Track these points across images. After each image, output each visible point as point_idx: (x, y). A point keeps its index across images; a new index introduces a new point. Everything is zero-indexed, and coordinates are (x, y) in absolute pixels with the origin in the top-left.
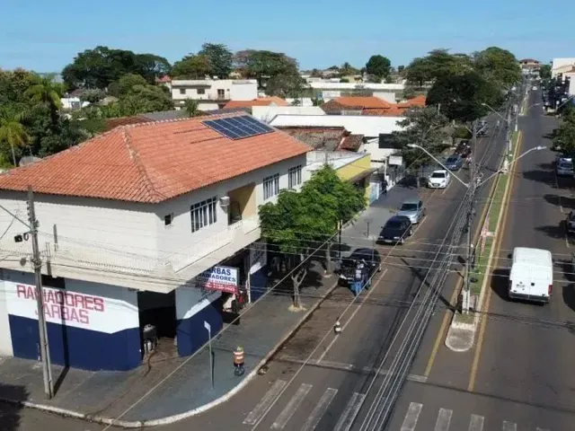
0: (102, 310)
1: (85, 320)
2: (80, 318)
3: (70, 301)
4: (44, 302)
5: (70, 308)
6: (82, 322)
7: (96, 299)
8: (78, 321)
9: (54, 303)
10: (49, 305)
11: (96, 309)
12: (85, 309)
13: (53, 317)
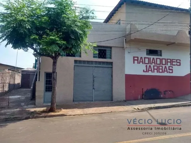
0: (180, 65)
1: (171, 71)
2: (168, 71)
3: (164, 63)
4: (149, 65)
5: (164, 66)
6: (169, 72)
7: (177, 60)
8: (167, 72)
9: (155, 64)
10: (152, 66)
11: (177, 65)
12: (171, 66)
13: (154, 72)
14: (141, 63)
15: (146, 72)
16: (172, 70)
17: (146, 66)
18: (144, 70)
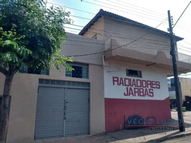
0: (159, 88)
1: (151, 95)
2: (149, 94)
3: (144, 85)
4: (130, 87)
5: (144, 89)
6: (150, 96)
7: (156, 82)
8: (148, 96)
9: (136, 86)
10: (133, 88)
11: (157, 88)
12: (152, 88)
13: (135, 96)
14: (122, 85)
15: (127, 95)
16: (152, 93)
17: (127, 88)
18: (125, 93)
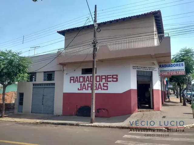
0: (117, 81)
1: (106, 88)
2: (103, 88)
3: (98, 80)
4: (84, 83)
5: (98, 83)
6: (104, 89)
7: (113, 76)
8: (102, 90)
9: (89, 82)
10: (86, 84)
11: (113, 81)
12: (106, 82)
13: (88, 90)
14: (77, 82)
15: (81, 90)
17: (81, 85)
18: (78, 89)
